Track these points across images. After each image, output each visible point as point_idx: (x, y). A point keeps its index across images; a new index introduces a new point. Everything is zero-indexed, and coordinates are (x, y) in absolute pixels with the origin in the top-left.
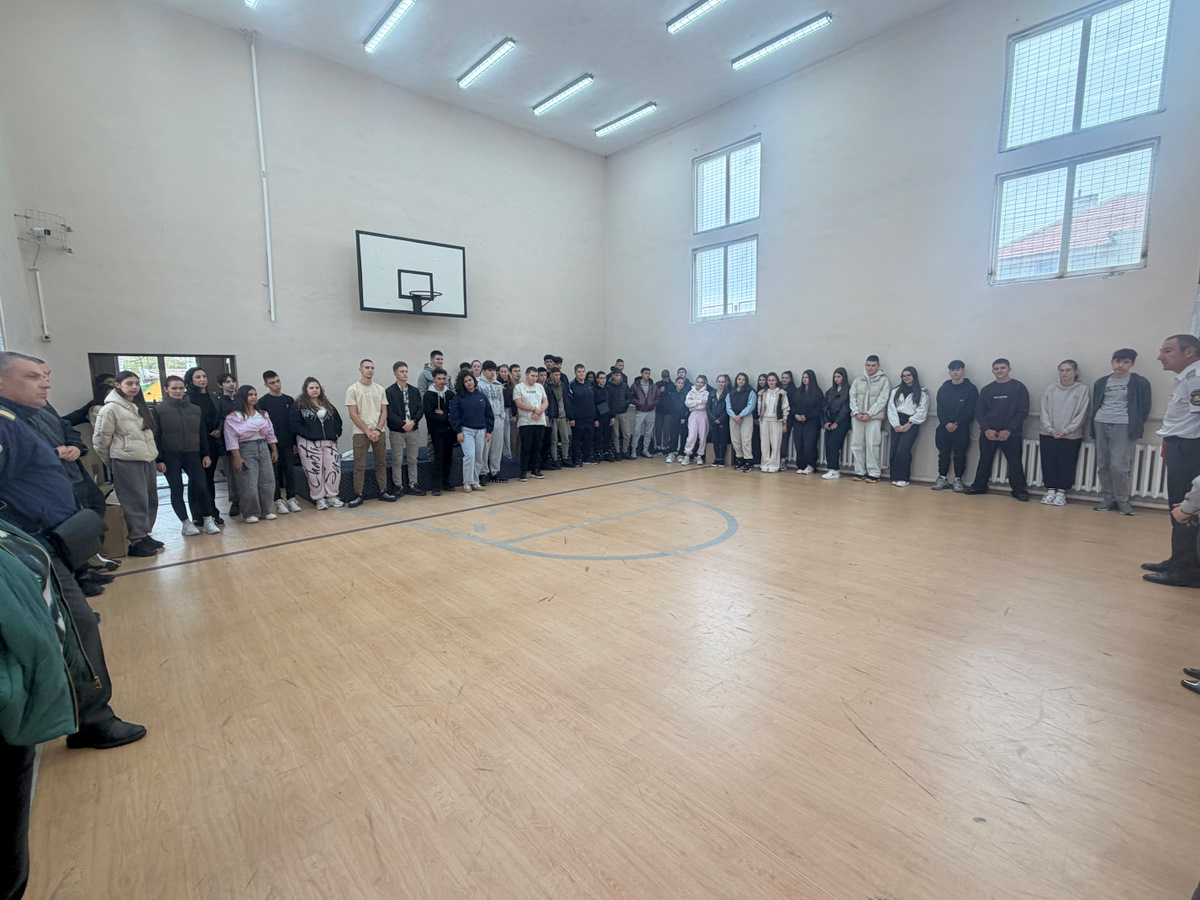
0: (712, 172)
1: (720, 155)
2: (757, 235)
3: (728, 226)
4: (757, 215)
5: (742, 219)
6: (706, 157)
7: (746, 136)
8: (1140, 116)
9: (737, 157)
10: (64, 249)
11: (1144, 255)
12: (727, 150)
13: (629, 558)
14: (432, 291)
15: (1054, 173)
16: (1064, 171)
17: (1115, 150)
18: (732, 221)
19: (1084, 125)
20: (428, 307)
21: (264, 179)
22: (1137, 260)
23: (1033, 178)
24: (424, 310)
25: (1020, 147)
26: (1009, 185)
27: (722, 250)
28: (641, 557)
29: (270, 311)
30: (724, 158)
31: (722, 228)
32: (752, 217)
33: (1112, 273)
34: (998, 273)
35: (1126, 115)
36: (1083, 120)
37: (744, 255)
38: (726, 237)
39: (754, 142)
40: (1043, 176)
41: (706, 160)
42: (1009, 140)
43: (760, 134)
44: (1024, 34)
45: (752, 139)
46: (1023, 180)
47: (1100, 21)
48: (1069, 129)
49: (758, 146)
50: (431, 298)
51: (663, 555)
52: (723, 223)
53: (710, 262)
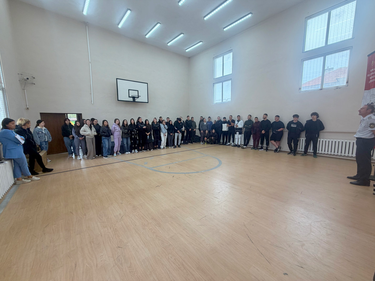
0: (219, 61)
1: (221, 56)
2: (231, 79)
3: (223, 76)
4: (231, 73)
5: (227, 74)
6: (217, 57)
7: (229, 50)
8: (346, 40)
9: (226, 57)
10: (33, 83)
11: (347, 82)
12: (223, 55)
13: (187, 173)
14: (138, 96)
15: (319, 59)
16: (322, 58)
17: (338, 51)
18: (224, 75)
19: (328, 44)
20: (137, 100)
21: (90, 64)
22: (345, 84)
23: (313, 60)
24: (136, 101)
25: (309, 51)
26: (306, 63)
27: (221, 83)
28: (190, 173)
29: (92, 101)
30: (222, 57)
31: (221, 77)
32: (230, 73)
33: (337, 88)
34: (302, 88)
35: (341, 40)
36: (328, 42)
37: (228, 85)
38: (223, 80)
39: (230, 52)
40: (316, 59)
41: (217, 58)
42: (305, 49)
43: (232, 50)
44: (310, 17)
45: (230, 51)
46: (310, 61)
47: (334, 12)
48: (324, 45)
49: (232, 53)
50: (138, 97)
51: (197, 172)
52: (222, 76)
53: (218, 87)
